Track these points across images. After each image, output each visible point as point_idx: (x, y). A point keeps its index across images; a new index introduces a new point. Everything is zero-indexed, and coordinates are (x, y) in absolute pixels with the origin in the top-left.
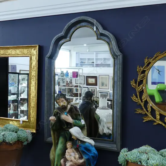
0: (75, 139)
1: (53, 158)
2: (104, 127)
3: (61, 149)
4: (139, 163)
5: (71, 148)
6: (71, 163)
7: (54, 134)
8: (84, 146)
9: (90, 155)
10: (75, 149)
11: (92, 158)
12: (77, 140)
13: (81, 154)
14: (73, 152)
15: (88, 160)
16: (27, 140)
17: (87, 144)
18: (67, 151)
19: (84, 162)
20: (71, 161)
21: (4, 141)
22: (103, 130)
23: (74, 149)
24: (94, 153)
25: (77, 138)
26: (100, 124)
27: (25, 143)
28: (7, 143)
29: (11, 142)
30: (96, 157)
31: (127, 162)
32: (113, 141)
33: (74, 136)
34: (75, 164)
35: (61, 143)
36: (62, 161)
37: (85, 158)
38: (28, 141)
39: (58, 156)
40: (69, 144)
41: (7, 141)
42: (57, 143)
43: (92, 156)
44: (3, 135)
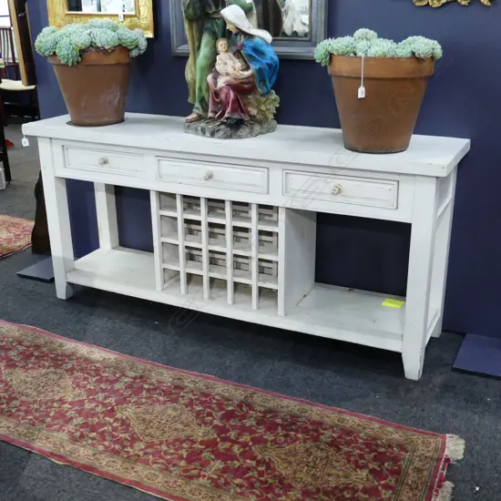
0: (234, 32)
1: (192, 79)
2: (294, 20)
3: (205, 57)
4: (352, 55)
5: (227, 51)
6: (228, 78)
7: (191, 27)
8: (251, 44)
9: (264, 61)
10: (234, 54)
11: (267, 67)
12: (236, 34)
13: (245, 62)
14: (231, 59)
15: (260, 71)
16: (137, 46)
17: (257, 40)
18: (218, 57)
19: (252, 76)
20: (227, 74)
21: (92, 45)
22: (292, 26)
23: (231, 55)
24: (272, 58)
25: (237, 28)
26: (287, 14)
27: (134, 53)
28: (98, 48)
29: (106, 48)
30: (276, 66)
31: (331, 55)
32: (310, 41)
33: (231, 23)
34: (235, 79)
35: (206, 45)
36: (210, 78)
37: (254, 67)
38: (140, 50)
39: (202, 69)
40: (222, 44)
41: (99, 45)
42: (199, 47)
43: (268, 64)
44: (89, 35)
